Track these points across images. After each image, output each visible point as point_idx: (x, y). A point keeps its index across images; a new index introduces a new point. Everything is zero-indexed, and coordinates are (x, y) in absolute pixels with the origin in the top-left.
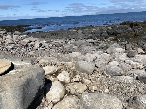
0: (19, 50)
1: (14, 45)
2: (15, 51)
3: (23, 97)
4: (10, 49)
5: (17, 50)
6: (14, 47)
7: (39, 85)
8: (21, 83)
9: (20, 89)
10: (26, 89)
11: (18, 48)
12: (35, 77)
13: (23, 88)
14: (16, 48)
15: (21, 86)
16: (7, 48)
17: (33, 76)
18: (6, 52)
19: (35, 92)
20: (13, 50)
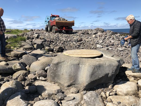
0: (128, 54)
1: (125, 48)
2: (124, 53)
3: (92, 73)
4: (120, 51)
5: (126, 53)
6: (125, 50)
7: (107, 72)
8: (94, 64)
9: (92, 67)
10: (96, 70)
11: (127, 51)
12: (106, 66)
13: (95, 68)
14: (126, 51)
15: (94, 66)
16: (118, 50)
17: (106, 64)
18: (116, 52)
19: (102, 75)
20: (123, 52)
